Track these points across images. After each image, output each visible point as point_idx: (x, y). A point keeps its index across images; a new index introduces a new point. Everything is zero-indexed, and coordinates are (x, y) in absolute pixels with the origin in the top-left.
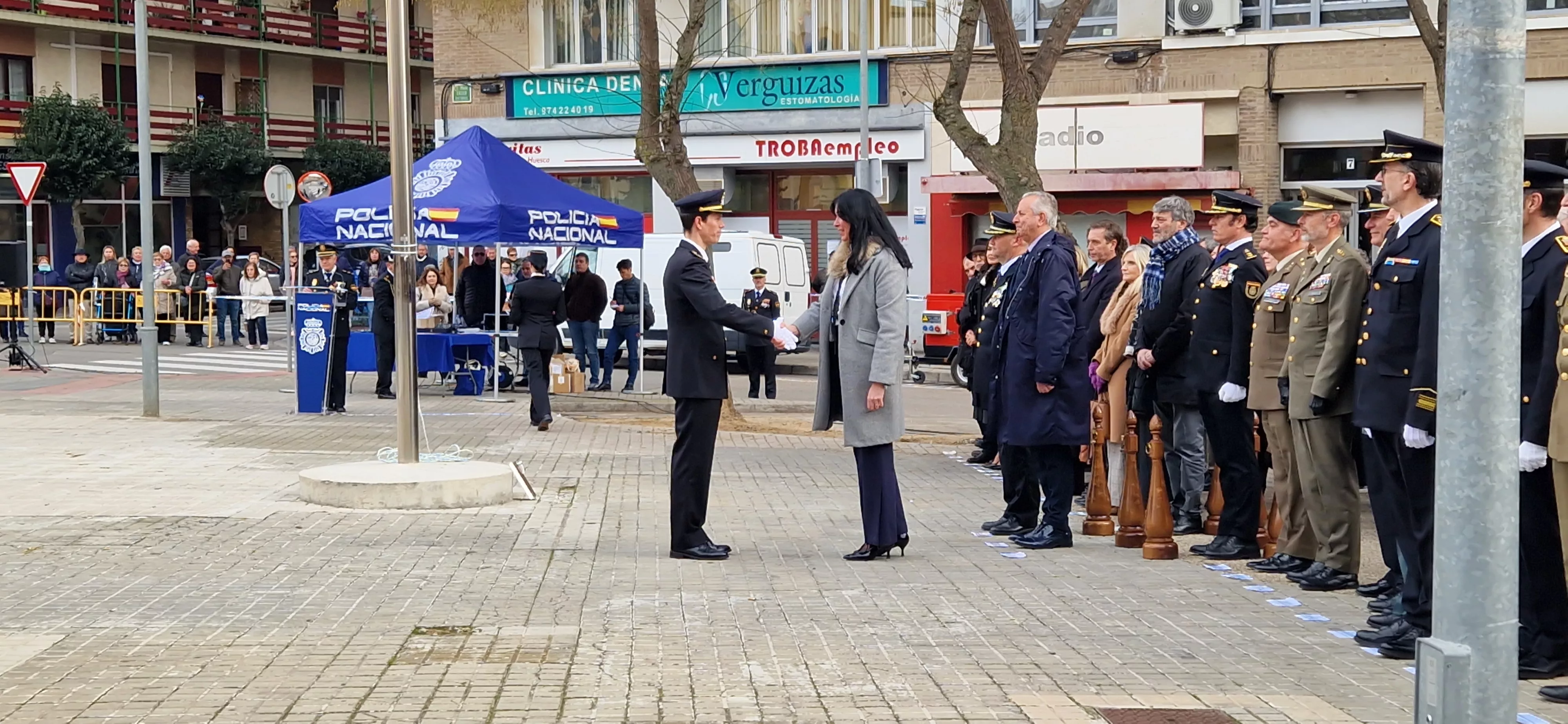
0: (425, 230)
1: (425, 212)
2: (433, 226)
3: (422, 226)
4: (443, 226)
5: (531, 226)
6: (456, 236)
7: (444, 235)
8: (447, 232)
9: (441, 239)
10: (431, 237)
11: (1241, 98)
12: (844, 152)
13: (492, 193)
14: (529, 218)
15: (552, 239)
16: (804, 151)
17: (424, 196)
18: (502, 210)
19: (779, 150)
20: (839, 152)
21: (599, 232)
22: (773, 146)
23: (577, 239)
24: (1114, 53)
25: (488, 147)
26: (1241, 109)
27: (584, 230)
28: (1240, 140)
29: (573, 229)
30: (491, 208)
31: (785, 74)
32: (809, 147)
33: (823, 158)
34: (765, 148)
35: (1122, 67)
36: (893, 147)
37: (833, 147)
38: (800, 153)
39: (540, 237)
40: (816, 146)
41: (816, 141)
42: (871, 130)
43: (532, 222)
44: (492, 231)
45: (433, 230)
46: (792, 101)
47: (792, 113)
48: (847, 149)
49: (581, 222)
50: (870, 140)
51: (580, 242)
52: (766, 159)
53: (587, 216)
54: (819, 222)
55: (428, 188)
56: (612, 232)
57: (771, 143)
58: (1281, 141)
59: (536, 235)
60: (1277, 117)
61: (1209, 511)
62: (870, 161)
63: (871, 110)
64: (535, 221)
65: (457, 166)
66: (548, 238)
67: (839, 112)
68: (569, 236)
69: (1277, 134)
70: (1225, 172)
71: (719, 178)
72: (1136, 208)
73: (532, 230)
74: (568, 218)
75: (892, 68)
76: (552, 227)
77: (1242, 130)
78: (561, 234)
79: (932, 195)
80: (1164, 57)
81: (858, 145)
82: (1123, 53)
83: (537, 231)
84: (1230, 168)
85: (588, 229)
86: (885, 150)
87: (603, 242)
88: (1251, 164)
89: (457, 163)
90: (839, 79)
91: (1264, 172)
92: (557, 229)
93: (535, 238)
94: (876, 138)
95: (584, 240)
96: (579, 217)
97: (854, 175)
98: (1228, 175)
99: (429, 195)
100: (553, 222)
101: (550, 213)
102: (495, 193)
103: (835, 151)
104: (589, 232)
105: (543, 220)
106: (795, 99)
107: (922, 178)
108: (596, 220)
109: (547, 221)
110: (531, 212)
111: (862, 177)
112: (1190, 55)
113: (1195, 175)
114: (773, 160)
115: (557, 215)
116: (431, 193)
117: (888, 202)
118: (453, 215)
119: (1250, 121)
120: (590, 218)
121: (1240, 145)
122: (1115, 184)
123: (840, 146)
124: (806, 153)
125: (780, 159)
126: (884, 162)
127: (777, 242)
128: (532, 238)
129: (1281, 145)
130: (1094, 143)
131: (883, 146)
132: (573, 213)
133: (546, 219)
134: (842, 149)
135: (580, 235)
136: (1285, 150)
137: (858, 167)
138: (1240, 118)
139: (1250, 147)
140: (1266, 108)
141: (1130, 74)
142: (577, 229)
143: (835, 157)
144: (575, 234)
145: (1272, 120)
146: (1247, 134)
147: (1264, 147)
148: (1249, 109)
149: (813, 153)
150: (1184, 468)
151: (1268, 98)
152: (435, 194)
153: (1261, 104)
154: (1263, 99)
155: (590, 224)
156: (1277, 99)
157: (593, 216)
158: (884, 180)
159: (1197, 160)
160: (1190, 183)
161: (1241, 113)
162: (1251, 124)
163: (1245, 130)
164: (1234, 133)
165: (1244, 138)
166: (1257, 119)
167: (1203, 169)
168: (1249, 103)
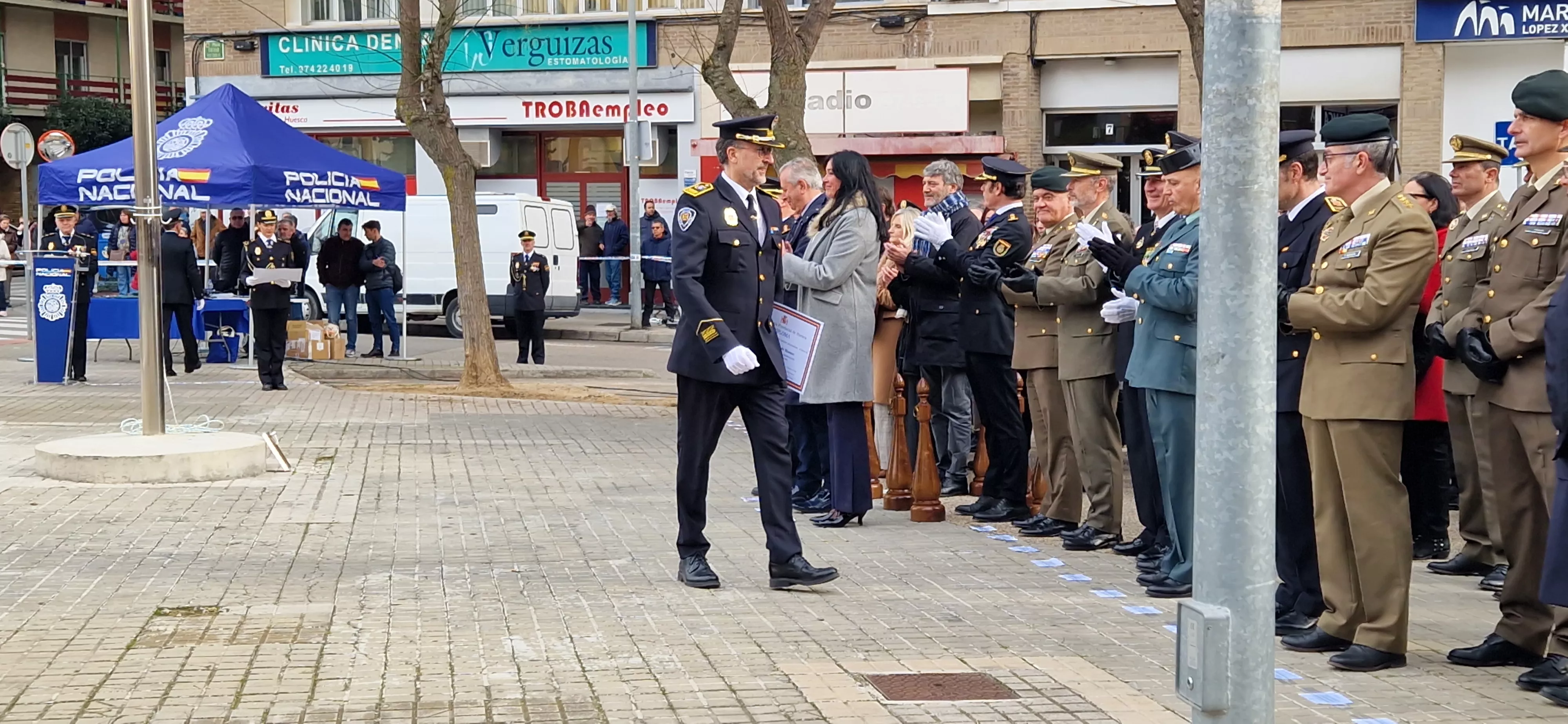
0: (174, 192)
1: (174, 173)
2: (183, 187)
3: (171, 187)
4: (193, 187)
5: (288, 187)
6: (207, 198)
7: (195, 197)
8: (198, 194)
9: (191, 201)
10: (181, 199)
11: (1004, 64)
12: (613, 114)
13: (246, 153)
14: (285, 179)
15: (310, 201)
16: (571, 112)
17: (173, 156)
18: (256, 171)
19: (546, 112)
20: (607, 114)
21: (361, 194)
22: (540, 108)
23: (338, 201)
24: (881, 18)
25: (241, 106)
26: (1004, 75)
27: (345, 192)
28: (1004, 106)
29: (333, 191)
30: (244, 169)
31: (553, 34)
32: (577, 108)
33: (592, 119)
34: (532, 109)
35: (888, 31)
36: (663, 110)
37: (601, 109)
38: (568, 115)
39: (298, 199)
40: (584, 107)
41: (584, 103)
42: (640, 92)
43: (288, 183)
44: (245, 193)
45: (183, 191)
46: (560, 61)
47: (560, 73)
48: (616, 111)
49: (341, 184)
50: (639, 102)
51: (341, 204)
52: (533, 120)
53: (347, 177)
54: (588, 185)
55: (178, 148)
56: (374, 194)
57: (537, 104)
58: (1043, 106)
59: (293, 197)
60: (1039, 83)
61: (974, 472)
62: (639, 122)
63: (640, 72)
64: (291, 182)
65: (207, 126)
66: (306, 201)
67: (608, 73)
68: (329, 198)
69: (1039, 100)
70: (990, 137)
71: (485, 138)
72: (904, 172)
73: (289, 191)
74: (327, 180)
75: (660, 30)
76: (310, 188)
77: (1005, 95)
78: (321, 196)
79: (702, 158)
80: (930, 23)
81: (627, 107)
82: (889, 17)
83: (294, 192)
84: (994, 133)
85: (349, 191)
86: (655, 112)
87: (365, 204)
88: (1014, 129)
89: (208, 122)
90: (607, 40)
91: (1026, 137)
92: (315, 190)
93: (292, 200)
94: (645, 100)
95: (344, 202)
96: (338, 179)
97: (623, 138)
98: (992, 140)
99: (178, 156)
100: (311, 184)
101: (308, 175)
102: (249, 154)
103: (603, 113)
104: (351, 195)
105: (300, 182)
106: (562, 59)
107: (692, 141)
108: (355, 181)
109: (304, 183)
110: (286, 174)
111: (631, 139)
112: (955, 20)
113: (960, 140)
114: (541, 121)
115: (314, 176)
116: (180, 153)
117: (657, 165)
118: (204, 176)
119: (1013, 87)
120: (350, 179)
121: (1004, 110)
122: (883, 148)
123: (608, 107)
124: (574, 115)
125: (548, 120)
126: (653, 124)
127: (544, 204)
128: (289, 200)
129: (1043, 110)
130: (862, 107)
131: (652, 108)
132: (332, 175)
133: (303, 181)
134: (610, 111)
135: (340, 196)
136: (1047, 115)
137: (627, 129)
138: (1004, 83)
139: (1013, 112)
140: (1029, 74)
141: (897, 39)
142: (338, 191)
143: (604, 119)
144: (335, 196)
145: (1034, 85)
146: (1011, 99)
147: (1027, 112)
148: (1012, 75)
149: (581, 115)
150: (952, 430)
151: (1031, 65)
152: (185, 154)
153: (1024, 70)
154: (1026, 65)
155: (351, 186)
156: (1039, 65)
157: (353, 178)
158: (654, 142)
159: (962, 125)
160: (957, 147)
161: (1004, 79)
162: (1014, 90)
163: (1008, 95)
164: (998, 98)
165: (1008, 103)
166: (1020, 85)
167: (968, 134)
168: (1013, 70)
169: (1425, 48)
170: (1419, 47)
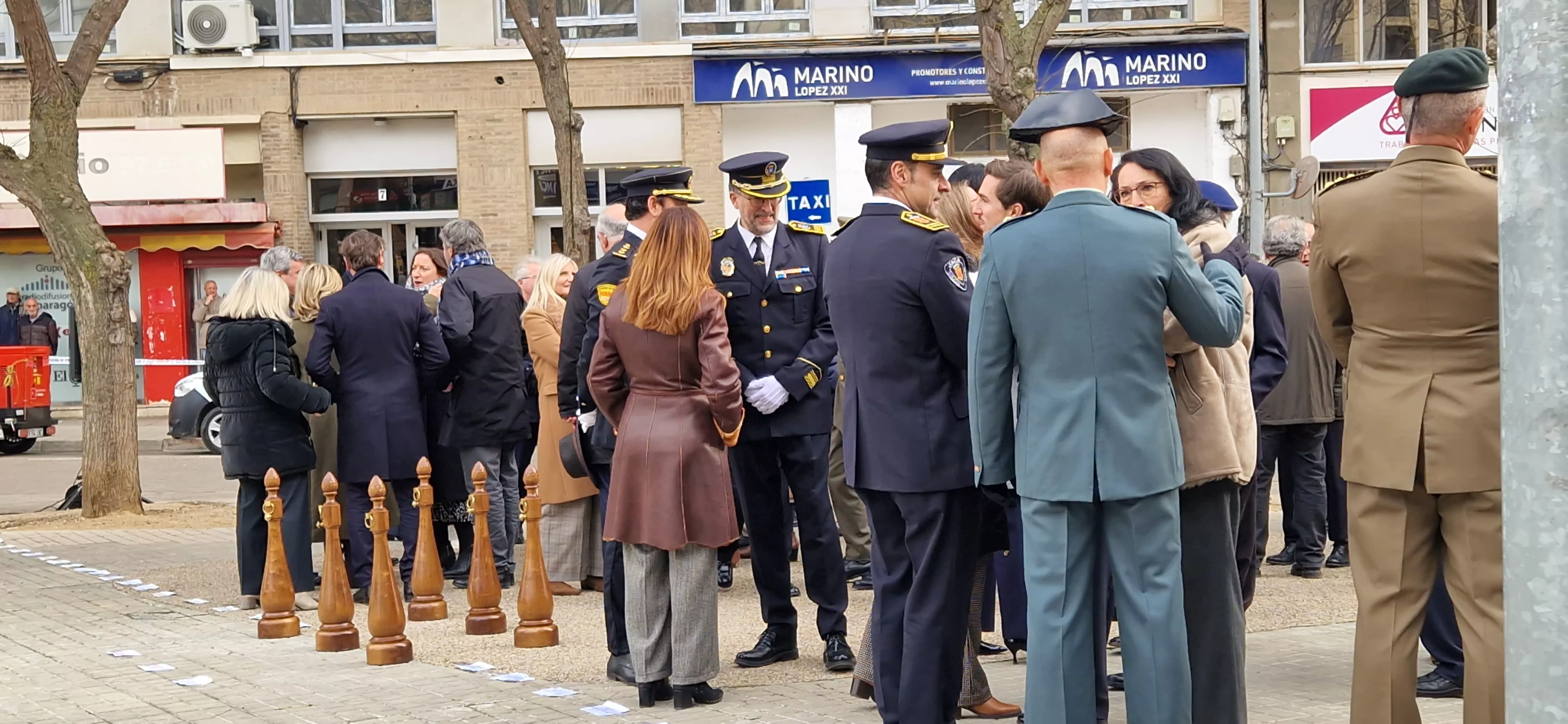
11: (263, 124)
24: (115, 73)
26: (263, 136)
28: (264, 170)
35: (124, 87)
58: (308, 171)
60: (302, 145)
69: (304, 163)
70: (250, 203)
72: (148, 245)
77: (265, 158)
80: (174, 78)
82: (124, 72)
84: (255, 199)
88: (278, 195)
91: (292, 202)
98: (252, 208)
112: (203, 75)
113: (217, 208)
119: (274, 149)
121: (265, 174)
122: (128, 219)
129: (307, 175)
130: (98, 172)
136: (312, 180)
138: (263, 145)
139: (275, 177)
140: (291, 136)
141: (135, 95)
145: (297, 148)
146: (272, 162)
147: (291, 177)
148: (272, 136)
151: (292, 125)
153: (286, 130)
154: (287, 125)
156: (301, 126)
159: (219, 191)
160: (213, 216)
161: (263, 141)
162: (275, 152)
163: (269, 158)
164: (257, 161)
165: (269, 167)
166: (282, 147)
167: (224, 201)
168: (273, 130)
169: (704, 110)
170: (698, 109)
